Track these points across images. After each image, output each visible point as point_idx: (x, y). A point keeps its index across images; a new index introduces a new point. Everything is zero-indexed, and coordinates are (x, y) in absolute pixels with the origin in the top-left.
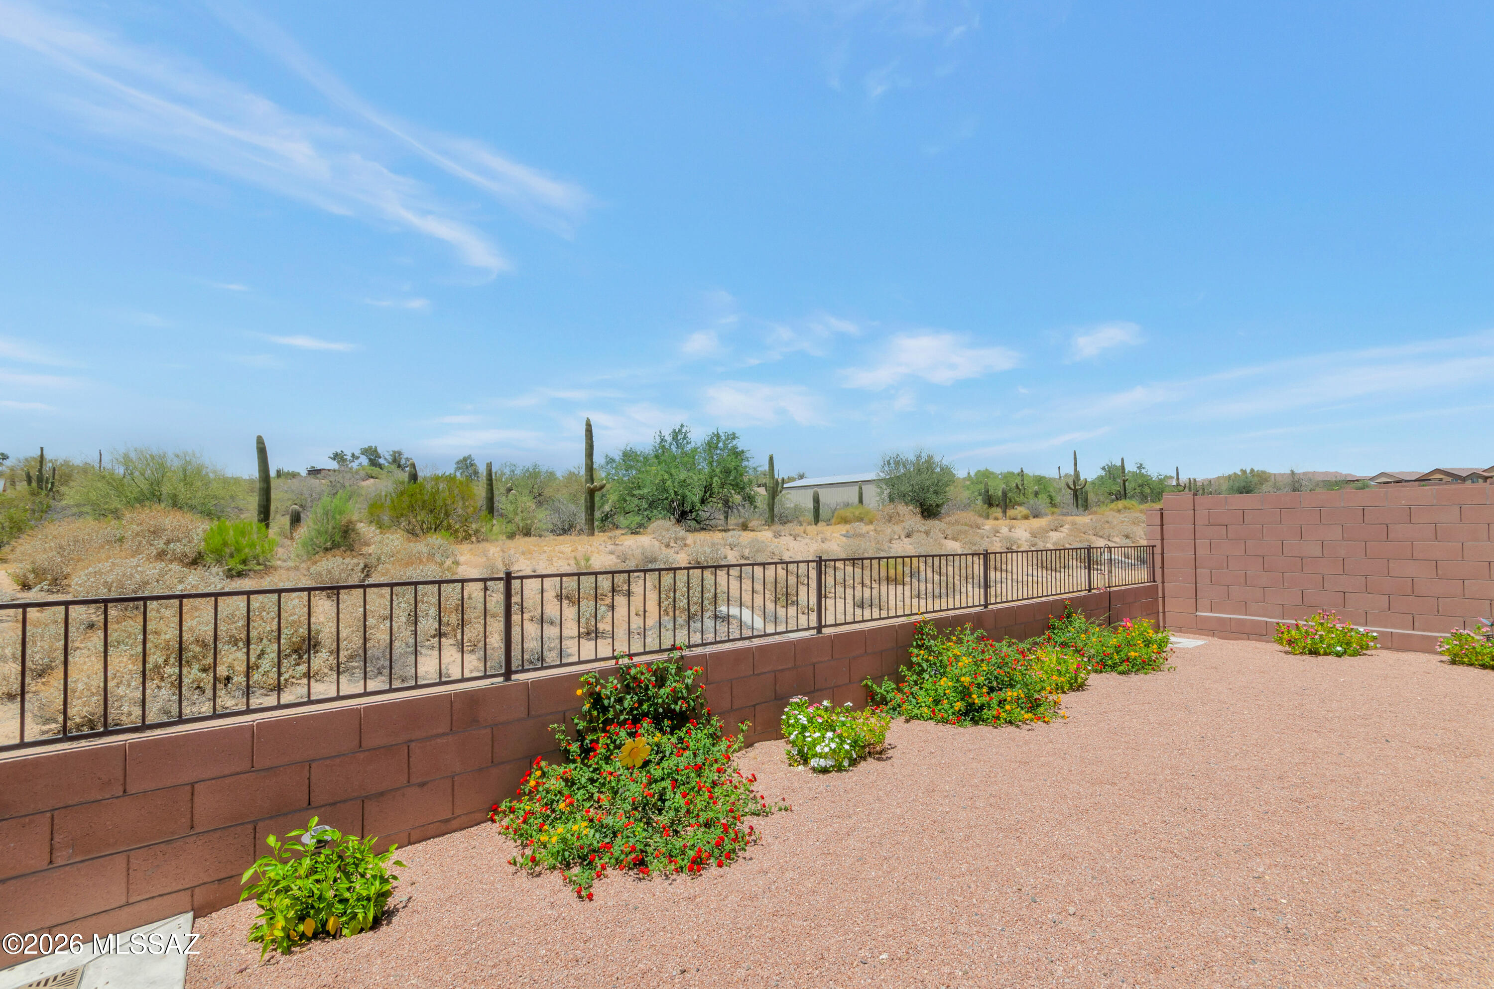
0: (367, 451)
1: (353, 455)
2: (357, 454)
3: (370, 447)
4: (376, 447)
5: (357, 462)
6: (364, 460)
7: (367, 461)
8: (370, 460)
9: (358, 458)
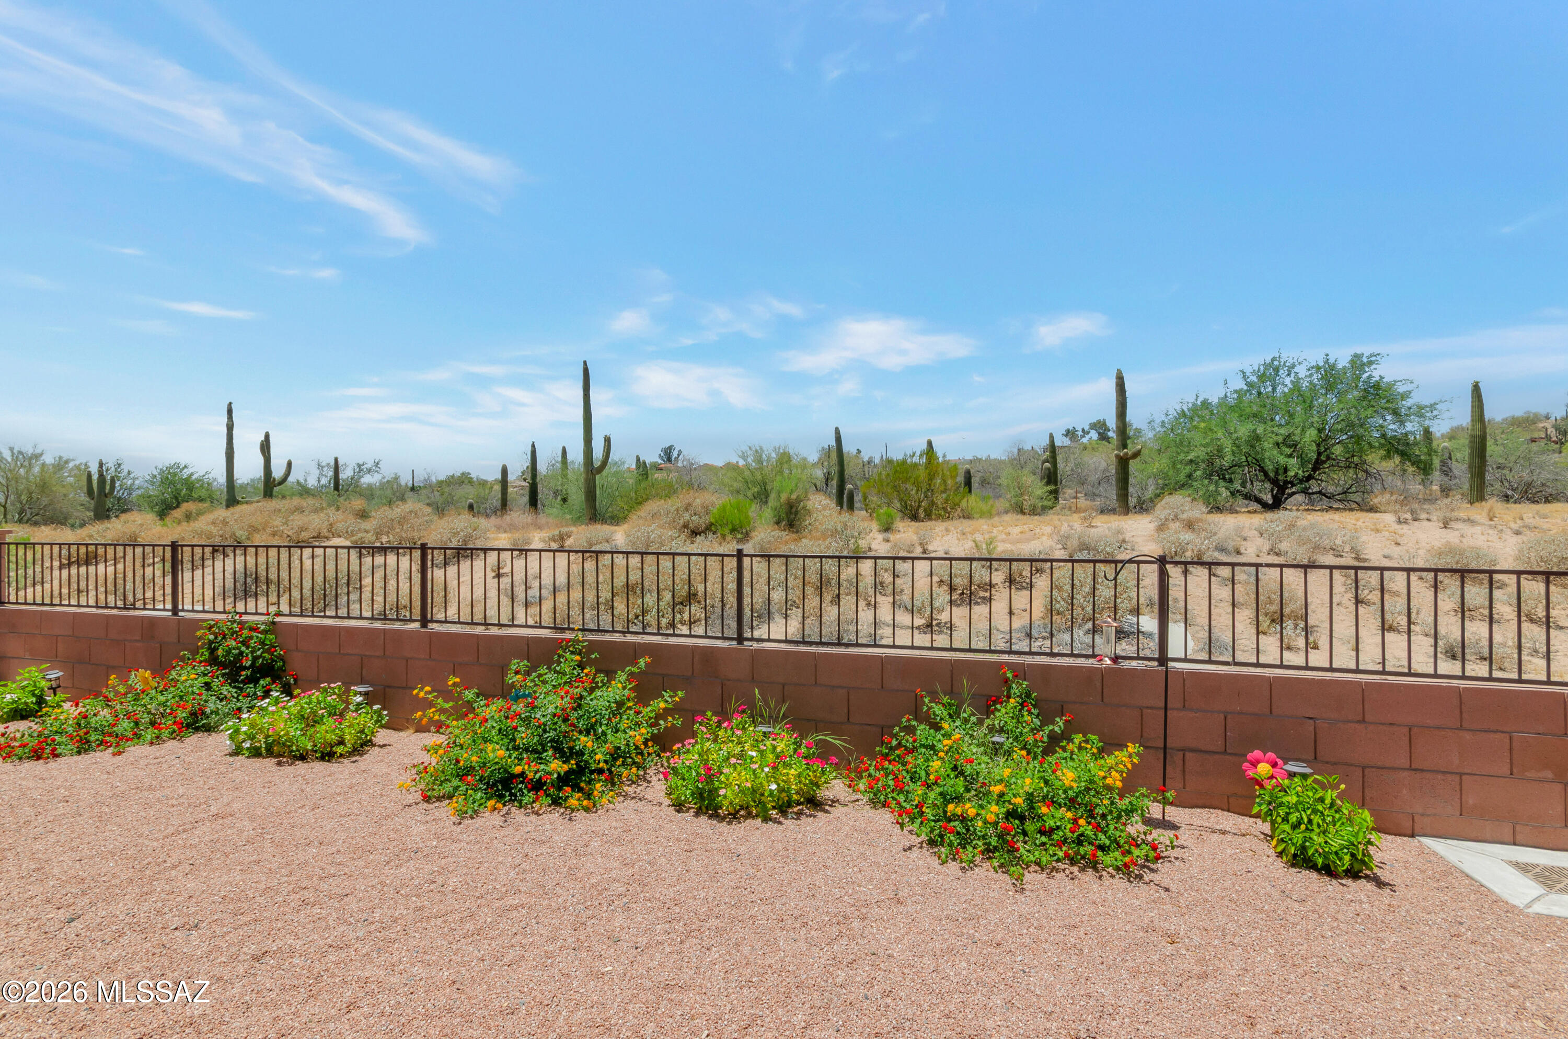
0: (1093, 426)
1: (1083, 430)
2: (1086, 429)
3: (1099, 421)
4: (1104, 420)
5: (1087, 437)
6: (1094, 435)
7: (1097, 435)
8: (1099, 434)
9: (1088, 433)
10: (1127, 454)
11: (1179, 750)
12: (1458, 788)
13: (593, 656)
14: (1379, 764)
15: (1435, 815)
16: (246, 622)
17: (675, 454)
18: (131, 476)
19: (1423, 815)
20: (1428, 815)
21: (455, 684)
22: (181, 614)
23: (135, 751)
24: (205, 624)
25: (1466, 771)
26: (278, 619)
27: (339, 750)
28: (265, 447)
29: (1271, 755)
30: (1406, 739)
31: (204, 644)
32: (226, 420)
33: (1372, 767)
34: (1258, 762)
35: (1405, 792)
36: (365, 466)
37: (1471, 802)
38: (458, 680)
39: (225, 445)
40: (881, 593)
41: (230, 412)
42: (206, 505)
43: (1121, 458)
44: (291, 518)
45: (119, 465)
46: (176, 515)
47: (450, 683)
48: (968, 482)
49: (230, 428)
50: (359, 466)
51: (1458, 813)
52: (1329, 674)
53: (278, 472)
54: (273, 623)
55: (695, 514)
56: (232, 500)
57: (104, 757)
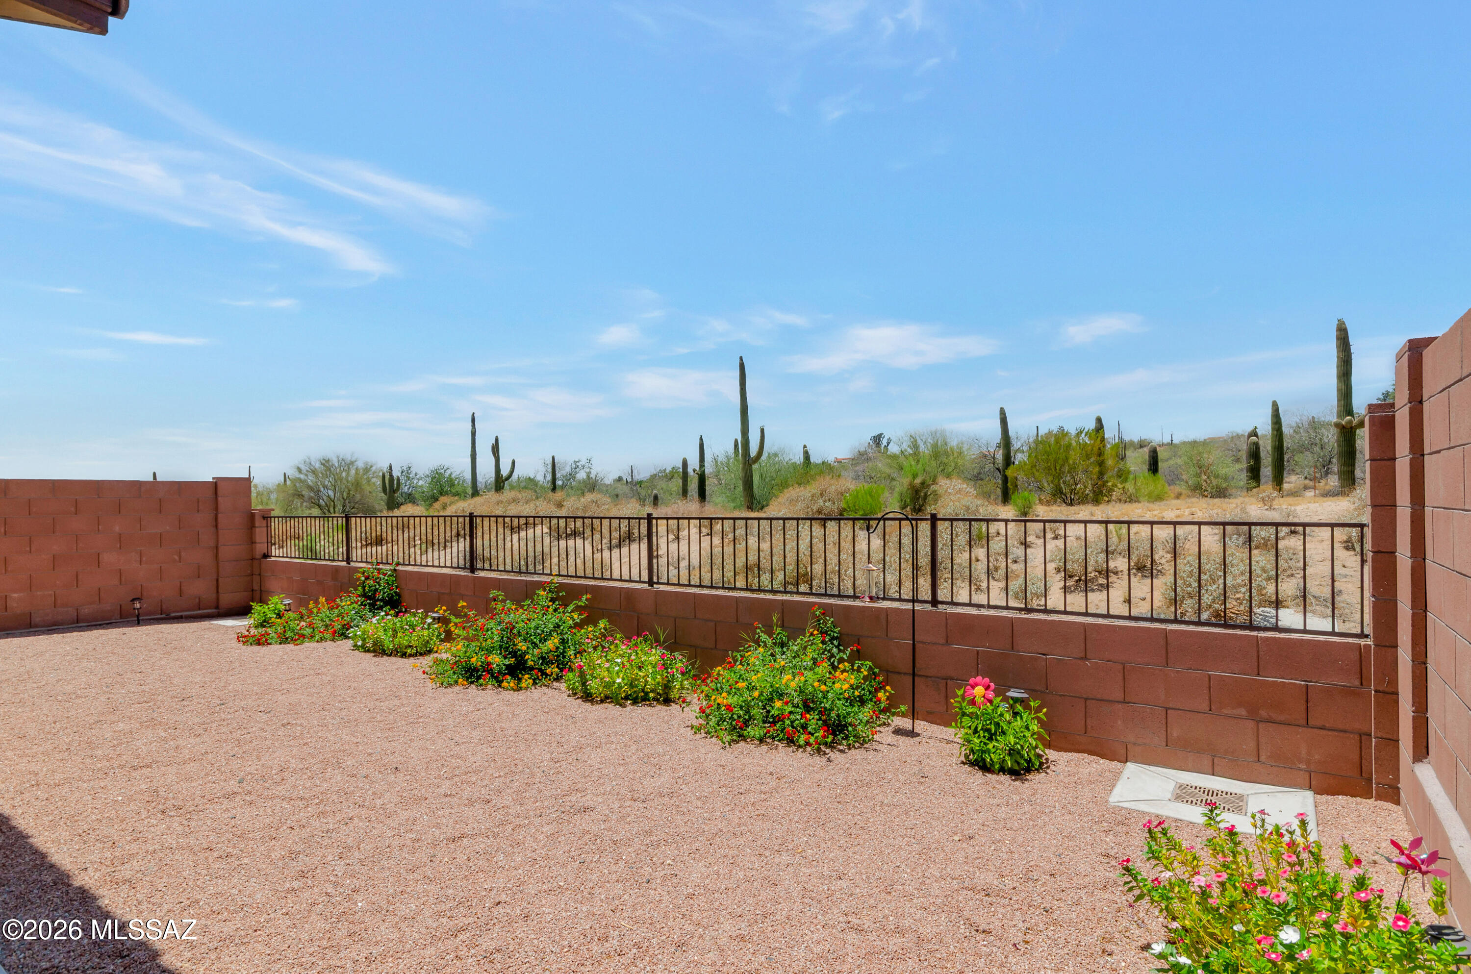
10: (1350, 422)
11: (943, 679)
12: (1164, 721)
13: (561, 594)
14: (1099, 696)
15: (1145, 744)
16: (382, 569)
17: (884, 442)
18: (418, 477)
19: (1134, 744)
20: (1139, 745)
21: (463, 607)
22: (352, 563)
23: (308, 645)
24: (361, 570)
25: (1171, 706)
26: (400, 568)
27: (409, 651)
28: (495, 449)
29: (987, 680)
30: (1120, 676)
31: (360, 583)
32: (471, 427)
33: (1093, 699)
34: (977, 685)
35: (1119, 722)
36: (581, 463)
37: (1175, 734)
38: (465, 604)
39: (470, 449)
40: (993, 578)
41: (473, 420)
42: (456, 498)
43: (1344, 427)
44: (509, 508)
45: (410, 468)
46: (436, 507)
47: (459, 606)
48: (1154, 465)
49: (473, 434)
50: (576, 462)
51: (1164, 744)
52: (1063, 616)
53: (505, 471)
54: (395, 570)
55: (829, 500)
56: (475, 492)
57: (291, 646)
